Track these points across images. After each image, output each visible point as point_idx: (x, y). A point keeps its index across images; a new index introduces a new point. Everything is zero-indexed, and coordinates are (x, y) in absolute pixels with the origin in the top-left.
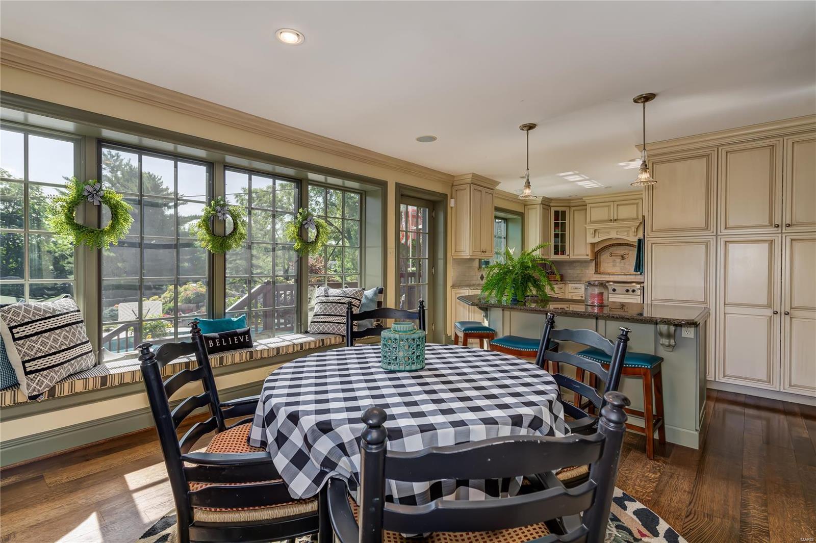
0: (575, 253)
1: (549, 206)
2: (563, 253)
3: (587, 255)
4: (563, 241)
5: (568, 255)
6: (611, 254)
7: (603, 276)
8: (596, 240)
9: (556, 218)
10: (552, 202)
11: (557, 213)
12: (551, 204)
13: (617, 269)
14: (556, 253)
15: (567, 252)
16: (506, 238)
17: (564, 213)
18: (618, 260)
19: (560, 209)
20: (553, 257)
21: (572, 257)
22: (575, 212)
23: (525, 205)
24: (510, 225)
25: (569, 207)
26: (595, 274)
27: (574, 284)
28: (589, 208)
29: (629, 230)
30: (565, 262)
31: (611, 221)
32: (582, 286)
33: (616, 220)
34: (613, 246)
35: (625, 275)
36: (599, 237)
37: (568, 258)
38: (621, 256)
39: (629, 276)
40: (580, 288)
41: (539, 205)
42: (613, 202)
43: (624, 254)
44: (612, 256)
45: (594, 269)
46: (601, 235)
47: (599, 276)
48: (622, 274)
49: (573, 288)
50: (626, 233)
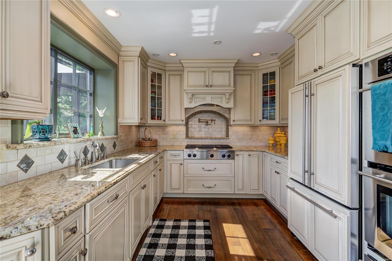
0: (171, 118)
1: (146, 65)
2: (159, 118)
3: (183, 121)
5: (163, 121)
6: (199, 120)
7: (192, 140)
9: (153, 80)
11: (153, 74)
12: (148, 64)
13: (203, 134)
14: (152, 119)
15: (163, 118)
16: (93, 94)
17: (159, 75)
18: (203, 125)
19: (157, 71)
20: (150, 122)
21: (167, 122)
22: (171, 77)
23: (119, 55)
24: (99, 79)
25: (166, 70)
26: (185, 138)
27: (173, 150)
28: (187, 72)
29: (222, 97)
30: (156, 127)
31: (207, 86)
32: (181, 153)
33: (211, 86)
34: (200, 113)
35: (211, 139)
36: (196, 102)
37: (164, 123)
38: (206, 122)
39: (214, 141)
40: (179, 155)
41: (137, 58)
42: (209, 67)
43: (211, 120)
44: (200, 122)
45: (185, 134)
46: (197, 100)
47: (189, 140)
48: (209, 138)
49: (172, 155)
50: (220, 100)
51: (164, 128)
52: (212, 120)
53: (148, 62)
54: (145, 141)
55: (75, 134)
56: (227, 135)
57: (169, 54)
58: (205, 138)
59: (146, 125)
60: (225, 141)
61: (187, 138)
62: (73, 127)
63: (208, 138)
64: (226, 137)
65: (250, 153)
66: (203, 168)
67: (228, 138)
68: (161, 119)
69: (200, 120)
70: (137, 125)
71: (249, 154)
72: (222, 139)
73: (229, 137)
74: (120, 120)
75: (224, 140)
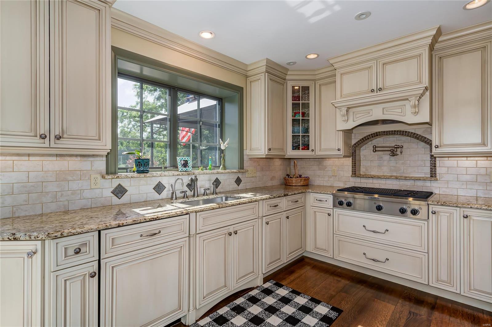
0: (323, 147)
1: (285, 79)
2: (306, 147)
3: (339, 150)
4: (307, 130)
5: (313, 150)
7: (363, 180)
9: (296, 98)
10: (289, 73)
12: (288, 77)
13: (385, 171)
14: (296, 147)
15: (312, 147)
16: (222, 125)
17: (306, 89)
18: (386, 157)
19: (301, 84)
20: (291, 153)
21: (319, 153)
22: (323, 88)
23: (247, 77)
24: (227, 108)
25: (314, 80)
26: (352, 176)
27: (318, 193)
28: (339, 75)
29: (405, 105)
30: (311, 160)
31: (373, 91)
32: (329, 197)
33: (380, 89)
34: (377, 135)
35: (398, 180)
36: (355, 119)
37: (314, 154)
38: (391, 151)
39: (402, 182)
40: (326, 201)
41: (263, 74)
42: (376, 59)
43: (395, 148)
44: (376, 151)
45: (351, 170)
46: (358, 116)
47: (358, 180)
48: (393, 178)
49: (317, 200)
50: (400, 110)
51: (320, 160)
52: (396, 146)
53: (287, 75)
54: (290, 178)
55: (185, 167)
56: (433, 174)
57: (306, 57)
58: (385, 177)
59: (285, 157)
60: (428, 184)
61: (354, 177)
62: (184, 161)
63: (391, 177)
64: (430, 176)
65: (468, 212)
66: (364, 226)
67: (433, 179)
68: (308, 149)
69: (375, 148)
70: (265, 157)
71: (466, 214)
72: (420, 180)
73: (438, 177)
74: (247, 152)
75: (426, 182)
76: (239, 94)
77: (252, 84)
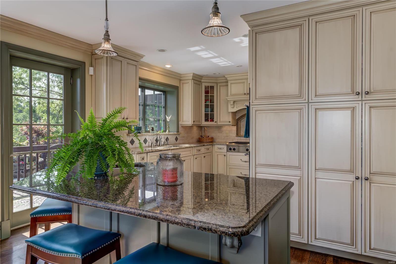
0: (221, 120)
1: (201, 82)
2: (212, 120)
3: (230, 122)
4: (212, 110)
5: (216, 122)
7: (241, 138)
8: (235, 110)
9: (207, 92)
10: (203, 78)
11: (206, 88)
12: (202, 81)
14: (207, 120)
15: (215, 119)
16: (165, 107)
17: (212, 87)
19: (209, 85)
20: (204, 123)
21: (219, 123)
22: (221, 87)
23: (180, 80)
24: (169, 97)
25: (217, 83)
26: (236, 136)
27: (219, 145)
28: (230, 84)
30: (214, 127)
31: (245, 94)
32: (225, 147)
33: (248, 94)
36: (237, 107)
37: (216, 124)
40: (223, 149)
41: (191, 80)
42: (247, 79)
45: (236, 133)
46: (239, 105)
47: (239, 138)
49: (218, 148)
51: (219, 127)
53: (202, 79)
54: (202, 138)
59: (201, 126)
61: (237, 136)
62: (152, 127)
66: (241, 160)
68: (213, 121)
70: (191, 125)
74: (180, 123)
76: (177, 90)
77: (184, 85)
